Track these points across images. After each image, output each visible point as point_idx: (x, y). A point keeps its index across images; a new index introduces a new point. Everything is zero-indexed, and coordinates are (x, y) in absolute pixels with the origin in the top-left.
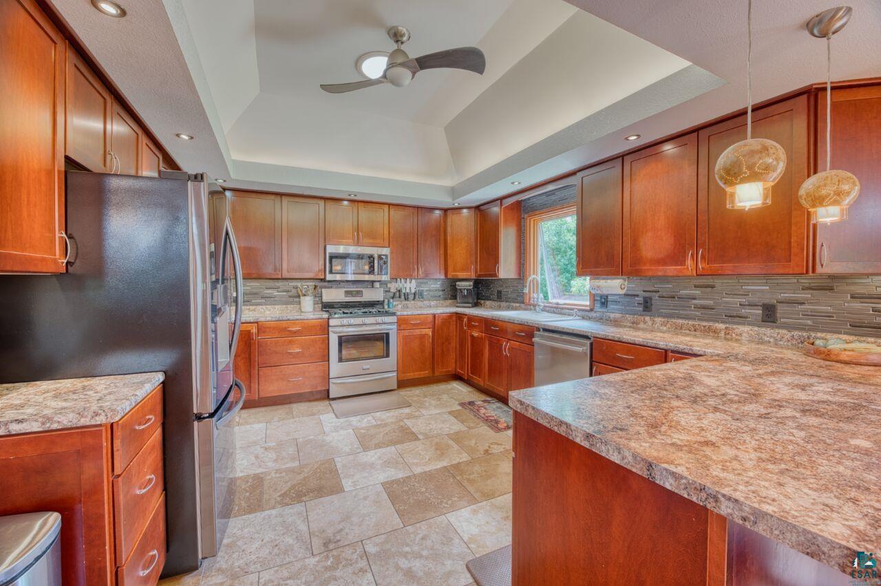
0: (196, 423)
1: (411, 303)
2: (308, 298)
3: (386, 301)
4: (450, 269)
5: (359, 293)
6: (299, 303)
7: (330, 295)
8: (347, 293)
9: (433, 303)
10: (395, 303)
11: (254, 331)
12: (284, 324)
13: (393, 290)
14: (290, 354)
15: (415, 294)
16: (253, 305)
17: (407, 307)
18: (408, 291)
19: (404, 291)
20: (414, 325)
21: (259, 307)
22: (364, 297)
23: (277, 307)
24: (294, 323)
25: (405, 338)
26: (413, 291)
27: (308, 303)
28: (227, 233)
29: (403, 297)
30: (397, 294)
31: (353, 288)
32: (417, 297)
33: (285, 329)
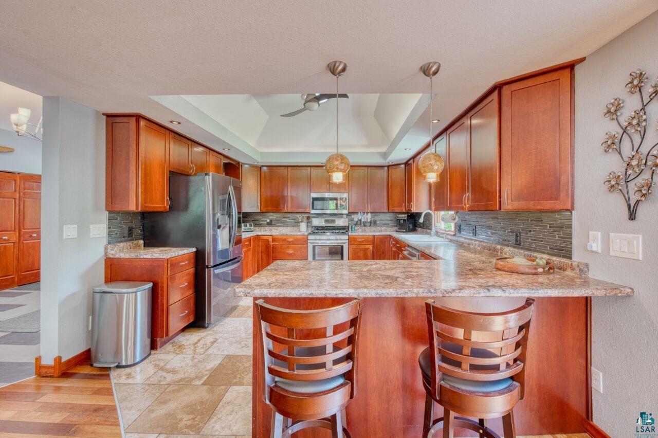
0: (207, 269)
1: (367, 229)
2: (303, 223)
3: (350, 226)
4: (390, 206)
5: (333, 221)
6: (299, 226)
7: (316, 222)
8: (326, 221)
9: (383, 229)
10: (356, 228)
11: (270, 240)
12: (285, 237)
13: (356, 220)
14: (288, 253)
15: (371, 222)
16: (277, 227)
17: (365, 231)
18: (366, 220)
19: (363, 220)
20: (360, 242)
21: (280, 228)
22: (336, 223)
23: (288, 228)
24: (290, 237)
25: (354, 249)
26: (369, 220)
27: (303, 226)
28: (229, 194)
29: (362, 224)
30: (359, 222)
31: (331, 218)
32: (372, 224)
33: (285, 240)
